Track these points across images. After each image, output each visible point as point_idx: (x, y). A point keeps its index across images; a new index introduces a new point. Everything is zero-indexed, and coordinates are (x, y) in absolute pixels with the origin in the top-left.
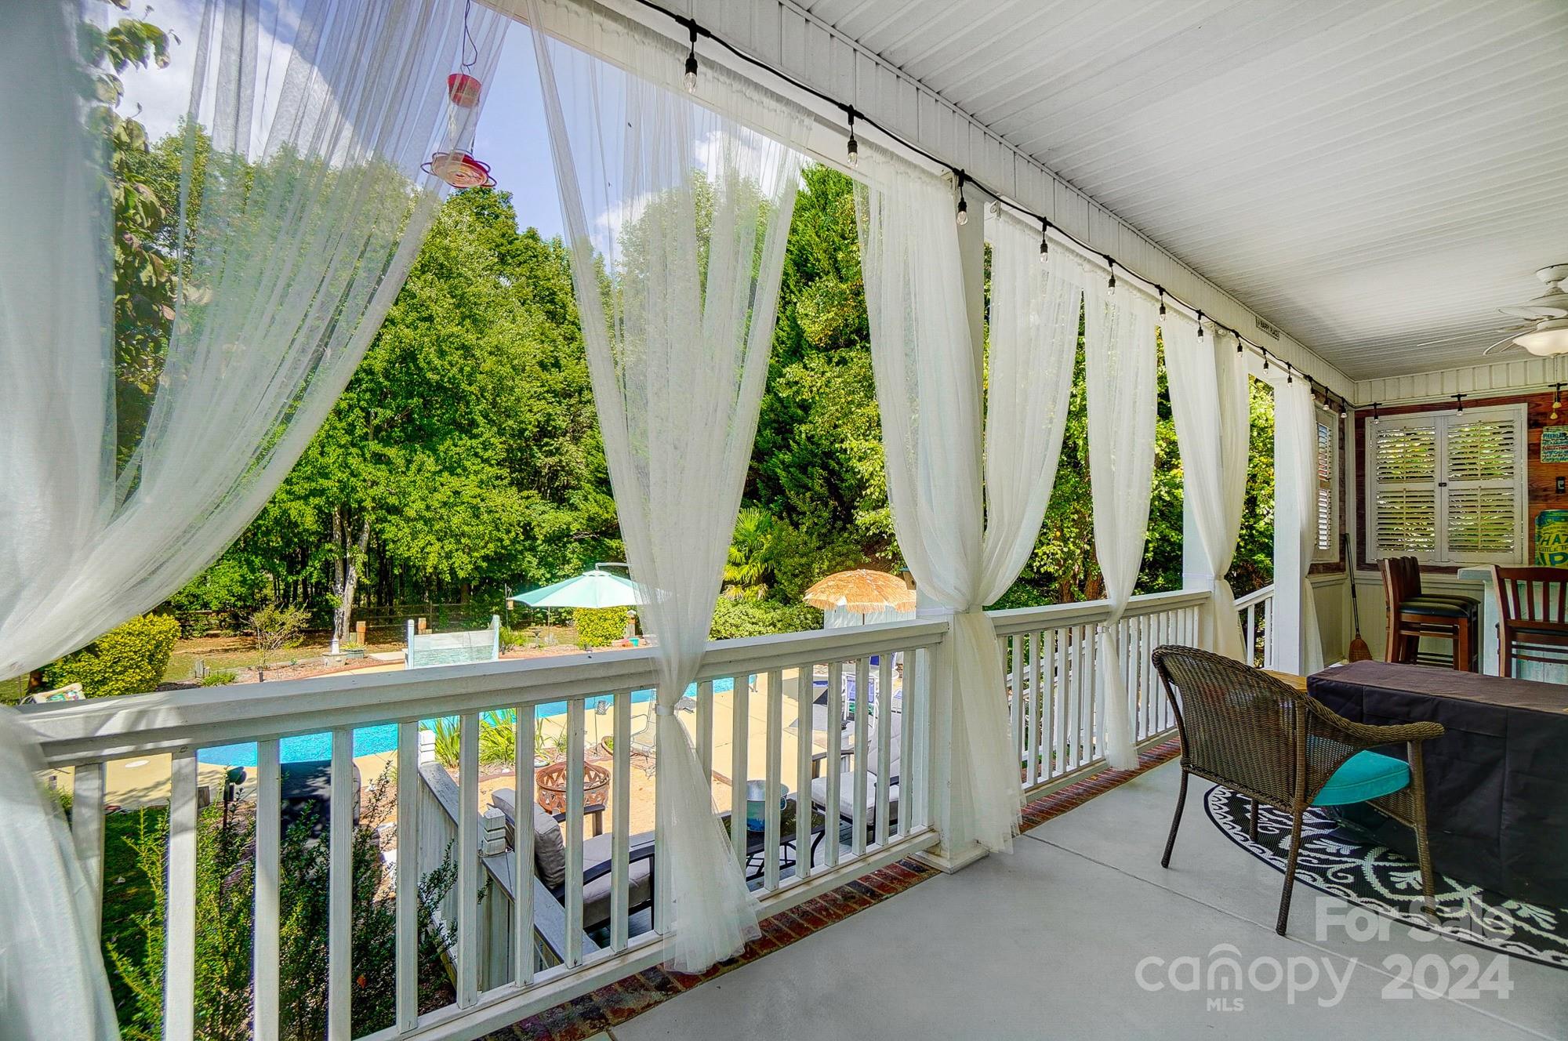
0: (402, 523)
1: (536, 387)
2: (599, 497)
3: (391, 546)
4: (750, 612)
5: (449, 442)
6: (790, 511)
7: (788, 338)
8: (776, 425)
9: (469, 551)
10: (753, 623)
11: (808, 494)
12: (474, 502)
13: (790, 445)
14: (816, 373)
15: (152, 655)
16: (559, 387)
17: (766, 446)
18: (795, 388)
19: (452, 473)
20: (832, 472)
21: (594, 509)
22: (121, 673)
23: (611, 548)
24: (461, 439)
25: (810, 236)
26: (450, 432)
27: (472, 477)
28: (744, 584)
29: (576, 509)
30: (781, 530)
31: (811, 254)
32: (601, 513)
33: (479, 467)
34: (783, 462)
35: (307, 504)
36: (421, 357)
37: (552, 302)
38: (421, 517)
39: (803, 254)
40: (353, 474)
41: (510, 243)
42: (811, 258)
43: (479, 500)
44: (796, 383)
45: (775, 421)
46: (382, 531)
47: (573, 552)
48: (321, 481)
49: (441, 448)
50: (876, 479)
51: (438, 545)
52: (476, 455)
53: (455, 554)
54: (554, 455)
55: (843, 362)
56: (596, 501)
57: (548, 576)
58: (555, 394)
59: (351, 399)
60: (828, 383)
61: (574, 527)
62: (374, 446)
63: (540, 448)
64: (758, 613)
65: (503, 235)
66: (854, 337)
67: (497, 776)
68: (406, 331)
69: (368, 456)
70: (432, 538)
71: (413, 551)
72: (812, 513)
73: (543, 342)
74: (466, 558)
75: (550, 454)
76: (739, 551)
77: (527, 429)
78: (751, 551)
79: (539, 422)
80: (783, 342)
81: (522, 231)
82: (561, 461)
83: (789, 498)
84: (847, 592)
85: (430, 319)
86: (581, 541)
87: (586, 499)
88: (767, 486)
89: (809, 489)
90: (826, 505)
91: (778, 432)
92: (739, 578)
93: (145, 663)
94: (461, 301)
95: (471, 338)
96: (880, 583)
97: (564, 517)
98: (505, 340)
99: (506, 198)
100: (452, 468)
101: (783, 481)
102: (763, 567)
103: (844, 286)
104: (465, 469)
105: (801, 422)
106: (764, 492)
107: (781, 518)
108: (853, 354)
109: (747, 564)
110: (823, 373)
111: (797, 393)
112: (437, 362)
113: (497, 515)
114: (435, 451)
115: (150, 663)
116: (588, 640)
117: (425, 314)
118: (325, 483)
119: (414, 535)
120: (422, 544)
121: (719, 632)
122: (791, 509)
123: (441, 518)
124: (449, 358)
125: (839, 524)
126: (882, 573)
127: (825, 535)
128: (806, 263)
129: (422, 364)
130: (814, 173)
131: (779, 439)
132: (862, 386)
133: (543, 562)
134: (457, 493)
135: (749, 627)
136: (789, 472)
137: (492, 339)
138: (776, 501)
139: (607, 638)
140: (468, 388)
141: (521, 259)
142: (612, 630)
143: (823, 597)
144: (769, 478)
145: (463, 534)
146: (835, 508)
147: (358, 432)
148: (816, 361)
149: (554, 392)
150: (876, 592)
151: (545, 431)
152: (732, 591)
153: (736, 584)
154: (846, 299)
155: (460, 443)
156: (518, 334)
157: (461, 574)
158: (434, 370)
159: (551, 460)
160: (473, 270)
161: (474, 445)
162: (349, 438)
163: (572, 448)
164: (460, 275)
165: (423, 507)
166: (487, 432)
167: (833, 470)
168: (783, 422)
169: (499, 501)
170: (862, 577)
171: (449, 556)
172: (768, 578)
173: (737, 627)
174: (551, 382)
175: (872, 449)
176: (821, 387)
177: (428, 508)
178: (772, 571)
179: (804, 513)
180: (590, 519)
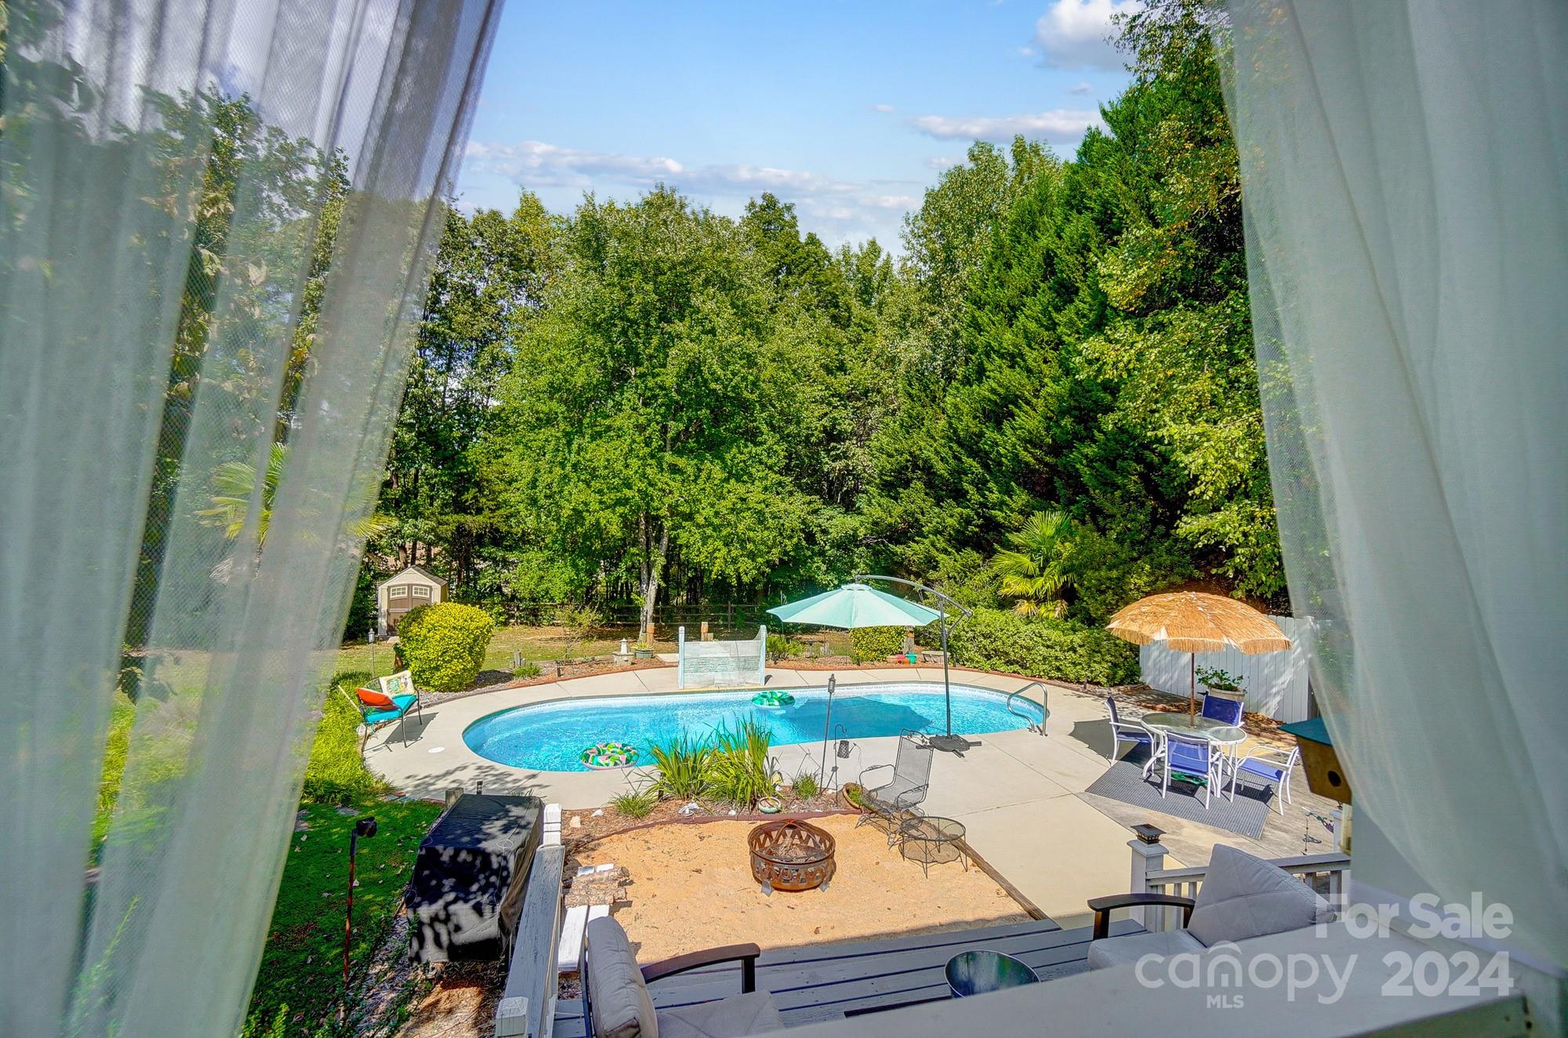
0: (693, 529)
1: (818, 391)
2: (883, 501)
3: (684, 551)
4: (1045, 632)
5: (734, 450)
6: (1095, 516)
7: (1091, 310)
8: (1076, 413)
9: (752, 556)
10: (1048, 647)
11: (1118, 493)
12: (759, 507)
13: (1093, 435)
14: (1123, 346)
15: (471, 647)
16: (844, 390)
17: (1065, 437)
18: (1095, 367)
19: (738, 480)
20: (1150, 466)
21: (877, 513)
22: (449, 662)
23: (895, 554)
24: (746, 446)
25: (1115, 185)
26: (735, 441)
27: (757, 483)
28: (1038, 600)
29: (861, 514)
30: (1083, 537)
31: (1117, 206)
32: (884, 516)
33: (764, 474)
34: (1086, 456)
35: (614, 512)
36: (704, 369)
37: (836, 306)
38: (711, 524)
39: (1107, 209)
40: (651, 484)
41: (794, 253)
42: (1117, 212)
43: (763, 506)
44: (1098, 360)
45: (1075, 408)
46: (676, 538)
47: (861, 557)
48: (626, 491)
49: (728, 456)
50: (1209, 473)
51: (724, 550)
52: (761, 462)
53: (741, 559)
54: (841, 459)
55: (1160, 327)
56: (880, 505)
57: (836, 582)
58: (841, 397)
59: (649, 414)
60: (1140, 356)
61: (861, 532)
62: (668, 457)
63: (828, 452)
64: (1055, 635)
65: (787, 246)
66: (1175, 294)
67: (721, 819)
68: (690, 345)
69: (665, 466)
70: (719, 544)
71: (702, 556)
72: (1124, 516)
73: (828, 345)
74: (750, 564)
75: (836, 458)
76: (1032, 560)
77: (813, 435)
78: (1047, 561)
79: (825, 427)
80: (1084, 316)
81: (803, 239)
82: (848, 465)
83: (1093, 498)
84: (1167, 622)
85: (712, 332)
86: (868, 546)
87: (870, 504)
88: (1067, 485)
89: (1118, 488)
90: (1142, 505)
91: (1078, 420)
92: (1031, 592)
93: (466, 654)
94: (741, 311)
95: (753, 345)
96: (1217, 612)
97: (851, 522)
98: (785, 346)
99: (789, 208)
100: (737, 475)
101: (1085, 479)
102: (1062, 580)
103: (1160, 231)
104: (750, 475)
105: (1109, 409)
106: (1063, 492)
107: (1083, 523)
108: (1172, 316)
109: (1042, 575)
110: (1132, 345)
111: (1099, 371)
112: (720, 372)
113: (781, 521)
114: (723, 460)
115: (470, 654)
116: (861, 653)
117: (708, 326)
118: (629, 493)
119: (705, 540)
120: (710, 549)
121: (1007, 654)
122: (1095, 512)
123: (729, 524)
124: (731, 367)
125: (1161, 529)
126: (1220, 598)
127: (1141, 543)
128: (1111, 218)
129: (707, 376)
130: (1117, 112)
131: (1080, 428)
132: (1188, 356)
133: (831, 567)
134: (743, 500)
135: (1043, 651)
136: (1093, 468)
137: (772, 346)
138: (1078, 502)
139: (883, 653)
140: (750, 396)
141: (804, 266)
142: (888, 644)
143: (1134, 627)
144: (1070, 476)
145: (749, 540)
146: (1155, 509)
147: (654, 445)
148: (1123, 330)
149: (839, 395)
150: (1211, 625)
151: (833, 436)
152: (1023, 608)
153: (1028, 599)
154: (1164, 248)
155: (746, 450)
156: (798, 338)
157: (745, 579)
158: (717, 380)
159: (839, 465)
160: (752, 279)
161: (759, 452)
162: (647, 450)
163: (859, 451)
164: (741, 286)
165: (712, 513)
166: (769, 438)
167: (1151, 462)
168: (1085, 408)
169: (783, 506)
170: (1190, 602)
171: (734, 561)
172: (1067, 594)
173: (1028, 649)
174: (836, 386)
175: (1201, 435)
176: (1129, 362)
177: (717, 514)
178: (1072, 585)
179: (1113, 516)
180: (875, 523)
